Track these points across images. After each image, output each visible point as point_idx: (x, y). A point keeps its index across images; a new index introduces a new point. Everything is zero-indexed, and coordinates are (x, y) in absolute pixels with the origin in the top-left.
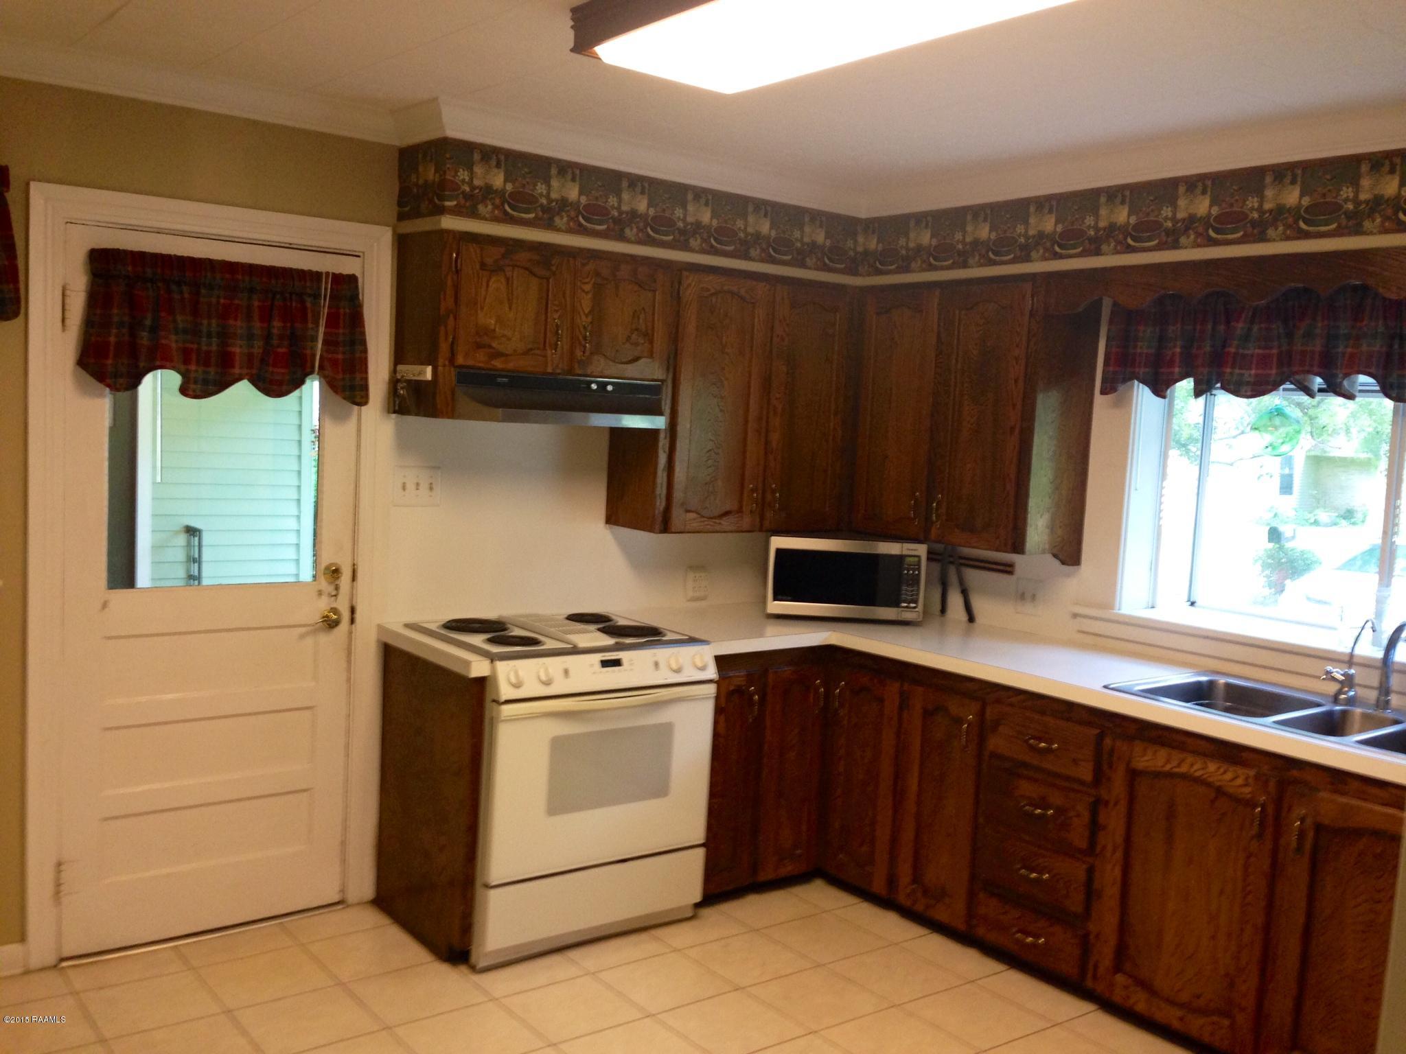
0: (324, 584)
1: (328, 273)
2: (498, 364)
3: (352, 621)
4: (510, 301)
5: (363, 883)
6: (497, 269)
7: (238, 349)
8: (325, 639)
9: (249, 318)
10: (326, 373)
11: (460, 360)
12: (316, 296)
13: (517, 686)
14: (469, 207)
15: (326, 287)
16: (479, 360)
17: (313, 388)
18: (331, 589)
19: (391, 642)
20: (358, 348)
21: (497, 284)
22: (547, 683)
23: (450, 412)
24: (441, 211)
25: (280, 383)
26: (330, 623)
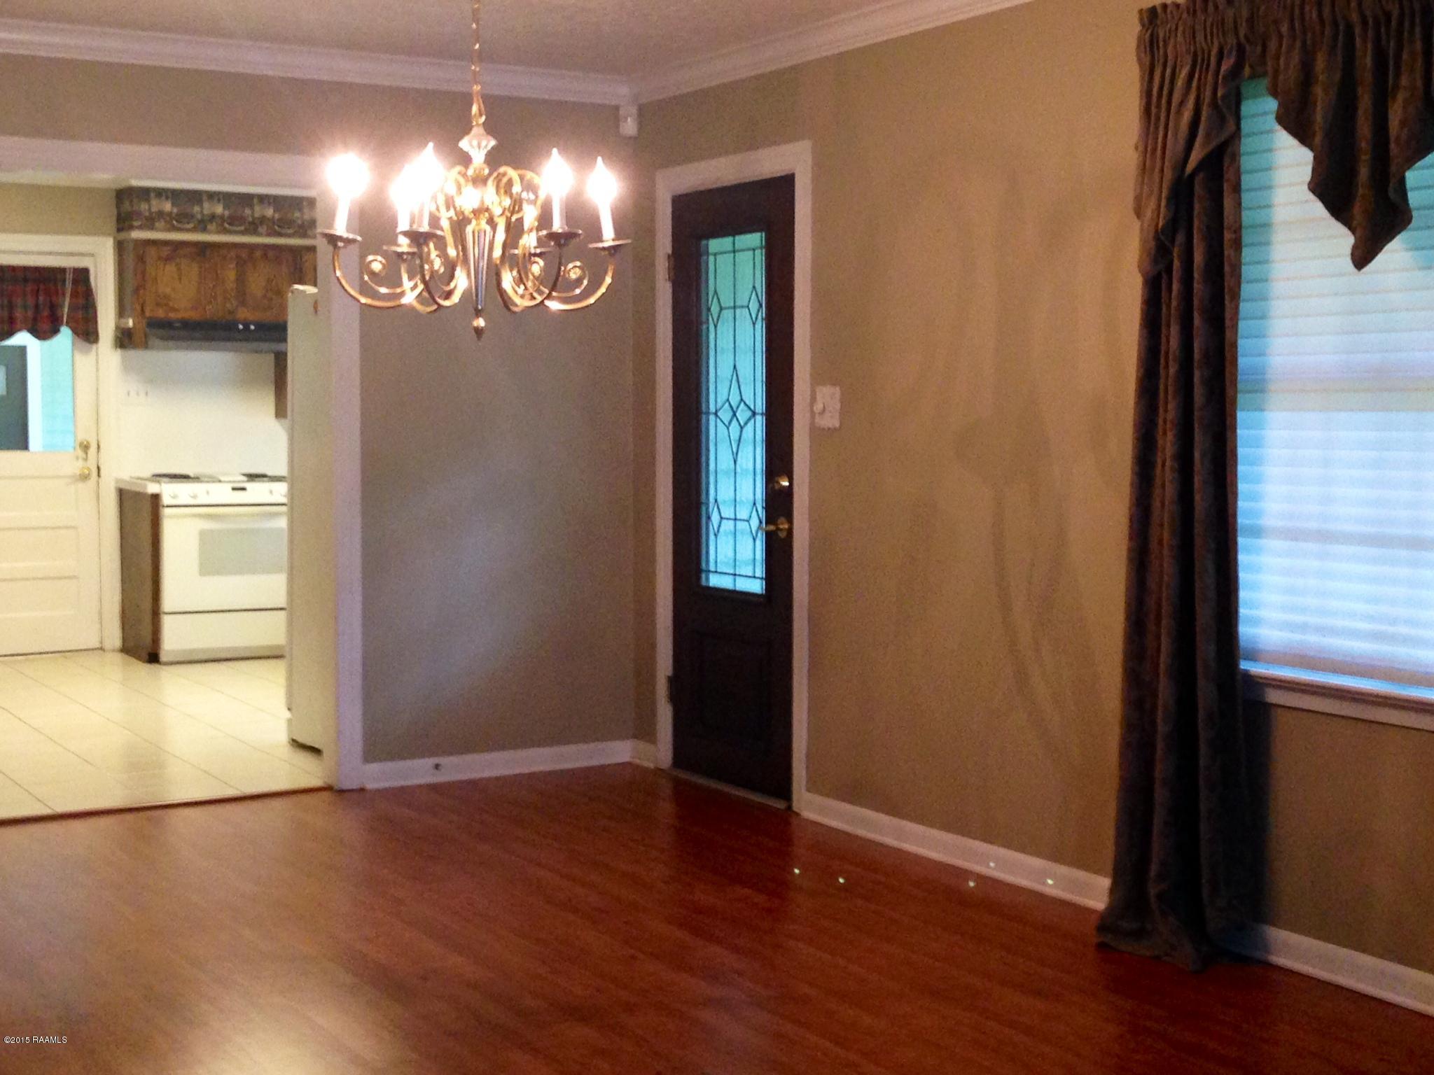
0: (80, 453)
1: (70, 268)
2: (172, 315)
3: (99, 475)
4: (180, 279)
5: (114, 638)
6: (168, 259)
7: (19, 314)
8: (81, 485)
9: (25, 295)
10: (70, 324)
11: (148, 314)
12: (64, 281)
13: (174, 497)
14: (150, 223)
15: (69, 277)
16: (160, 313)
17: (65, 334)
18: (84, 456)
19: (123, 486)
20: (91, 311)
21: (171, 268)
22: (195, 497)
23: (146, 346)
24: (131, 228)
25: (45, 332)
26: (84, 477)
